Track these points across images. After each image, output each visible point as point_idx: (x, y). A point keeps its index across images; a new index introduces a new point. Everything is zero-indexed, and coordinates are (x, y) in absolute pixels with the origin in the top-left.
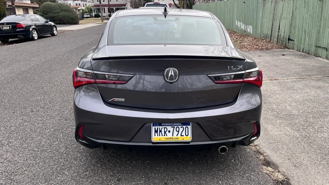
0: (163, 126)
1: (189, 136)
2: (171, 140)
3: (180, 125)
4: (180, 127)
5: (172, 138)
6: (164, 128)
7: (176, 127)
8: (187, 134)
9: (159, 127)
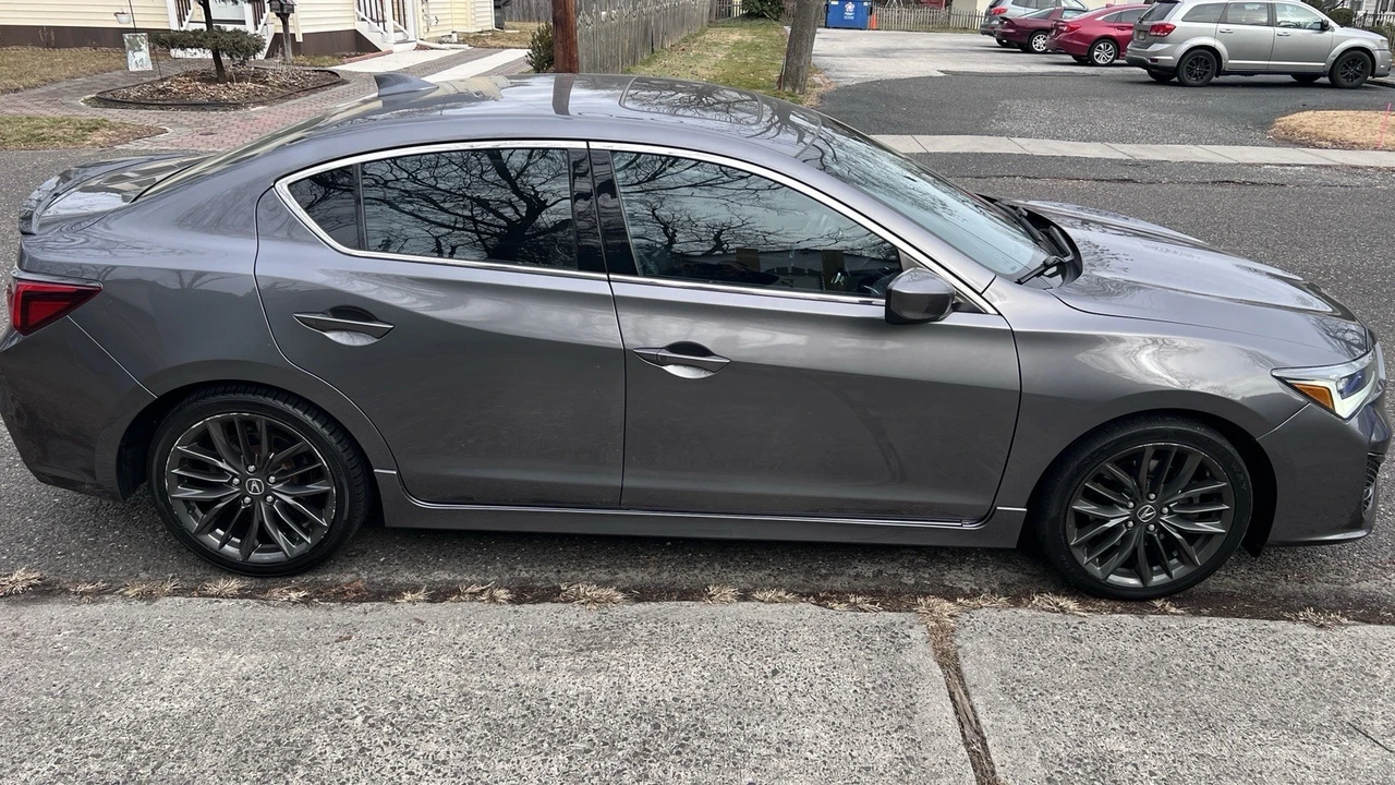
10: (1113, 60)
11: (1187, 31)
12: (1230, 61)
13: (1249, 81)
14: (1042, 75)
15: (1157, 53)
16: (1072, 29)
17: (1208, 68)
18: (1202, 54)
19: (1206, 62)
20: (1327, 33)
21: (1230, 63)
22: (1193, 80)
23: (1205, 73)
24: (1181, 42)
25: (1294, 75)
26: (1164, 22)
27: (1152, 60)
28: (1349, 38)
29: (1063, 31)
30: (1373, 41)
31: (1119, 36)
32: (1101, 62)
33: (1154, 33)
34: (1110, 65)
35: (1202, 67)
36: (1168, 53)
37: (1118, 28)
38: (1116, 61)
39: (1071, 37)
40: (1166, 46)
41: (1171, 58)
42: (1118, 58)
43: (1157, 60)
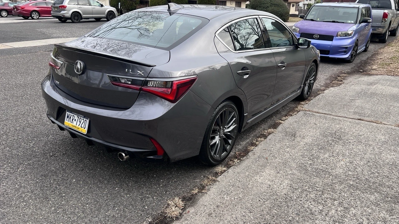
0: (73, 113)
1: (85, 129)
2: (75, 128)
3: (83, 117)
4: (82, 118)
5: (76, 127)
6: (73, 116)
7: (80, 117)
8: (84, 127)
9: (70, 113)
10: (39, 17)
11: (71, 7)
12: (84, 15)
13: (88, 21)
14: (19, 23)
15: (64, 14)
16: (23, 8)
17: (79, 17)
18: (76, 14)
19: (78, 16)
20: (103, 7)
21: (84, 16)
22: (76, 21)
23: (78, 19)
24: (70, 11)
25: (95, 18)
26: (63, 5)
27: (63, 16)
28: (109, 8)
29: (19, 9)
30: (113, 9)
31: (38, 10)
32: (35, 18)
33: (61, 8)
34: (38, 19)
35: (76, 17)
36: (67, 13)
37: (37, 8)
38: (40, 18)
39: (23, 11)
40: (66, 12)
41: (68, 15)
42: (40, 17)
43: (64, 16)
